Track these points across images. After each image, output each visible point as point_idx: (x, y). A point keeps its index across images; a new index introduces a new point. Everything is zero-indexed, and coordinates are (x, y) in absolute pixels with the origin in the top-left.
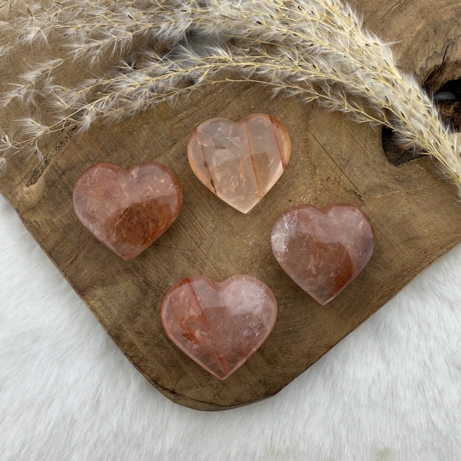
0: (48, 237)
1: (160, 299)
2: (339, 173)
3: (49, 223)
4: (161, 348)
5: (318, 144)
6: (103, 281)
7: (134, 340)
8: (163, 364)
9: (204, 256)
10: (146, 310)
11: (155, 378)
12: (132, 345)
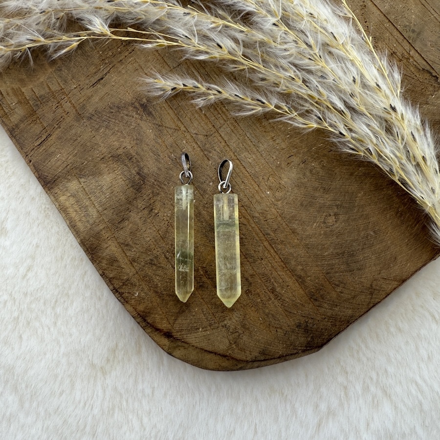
0: (12, 110)
1: (159, 198)
2: (407, 46)
3: (17, 93)
4: (154, 268)
5: (379, 12)
6: (81, 170)
7: (116, 254)
8: (156, 292)
9: (223, 144)
10: (138, 213)
11: (144, 312)
12: (113, 261)
